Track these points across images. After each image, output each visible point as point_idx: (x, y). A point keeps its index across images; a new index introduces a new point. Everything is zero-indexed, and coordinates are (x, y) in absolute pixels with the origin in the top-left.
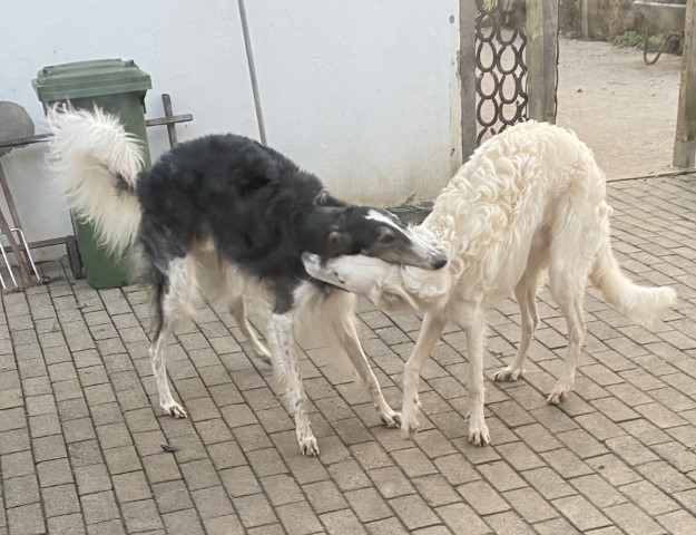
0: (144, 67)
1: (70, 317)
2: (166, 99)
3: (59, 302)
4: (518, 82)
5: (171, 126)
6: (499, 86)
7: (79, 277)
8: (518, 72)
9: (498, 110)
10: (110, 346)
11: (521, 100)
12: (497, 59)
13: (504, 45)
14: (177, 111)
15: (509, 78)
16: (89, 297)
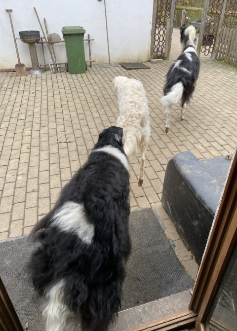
0: (85, 28)
1: (65, 79)
2: (89, 36)
3: (63, 76)
4: (163, 38)
5: (89, 41)
6: (159, 38)
7: (67, 71)
8: (164, 35)
9: (159, 43)
10: (73, 86)
11: (164, 41)
12: (159, 32)
13: (161, 29)
14: (91, 38)
15: (162, 36)
16: (69, 75)
